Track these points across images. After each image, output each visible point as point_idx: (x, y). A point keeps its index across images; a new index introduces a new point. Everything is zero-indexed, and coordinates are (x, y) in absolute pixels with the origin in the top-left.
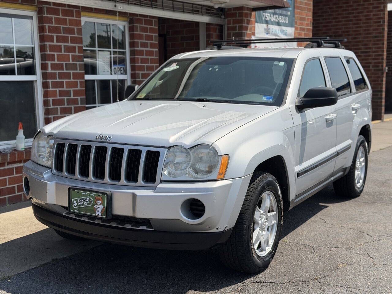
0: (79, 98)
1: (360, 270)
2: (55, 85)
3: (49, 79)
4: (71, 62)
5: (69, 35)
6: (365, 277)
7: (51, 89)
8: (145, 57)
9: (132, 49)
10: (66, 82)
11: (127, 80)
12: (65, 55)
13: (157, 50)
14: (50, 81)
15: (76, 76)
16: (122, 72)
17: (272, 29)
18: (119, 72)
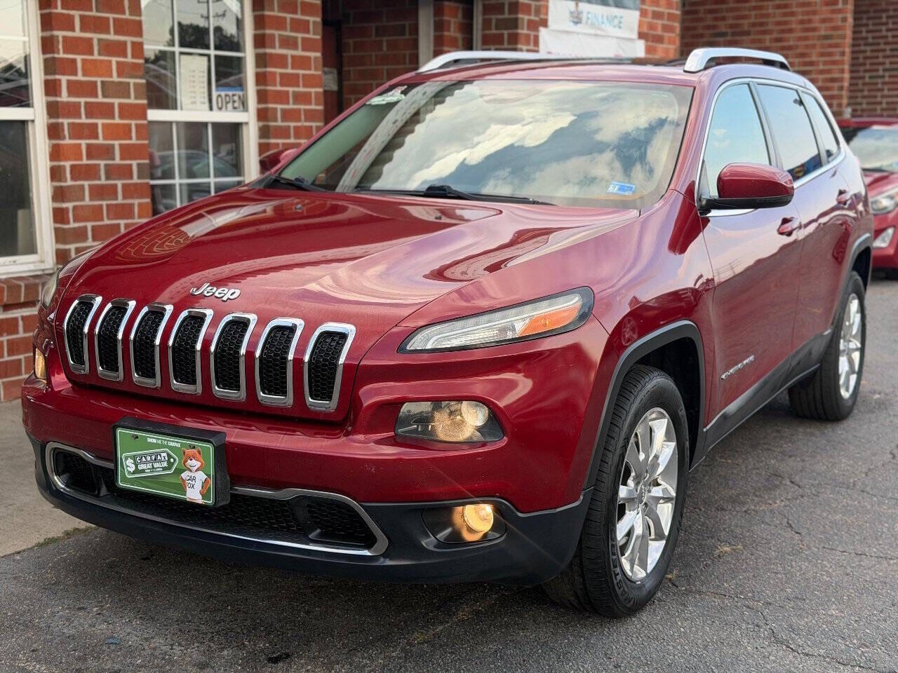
0: (134, 163)
1: (770, 559)
2: (78, 131)
3: (63, 117)
4: (115, 78)
5: (111, 16)
6: (780, 576)
7: (67, 141)
8: (289, 71)
9: (260, 51)
10: (103, 124)
11: (247, 123)
12: (102, 61)
13: (319, 54)
14: (65, 122)
15: (126, 111)
17: (589, 13)
18: (230, 106)
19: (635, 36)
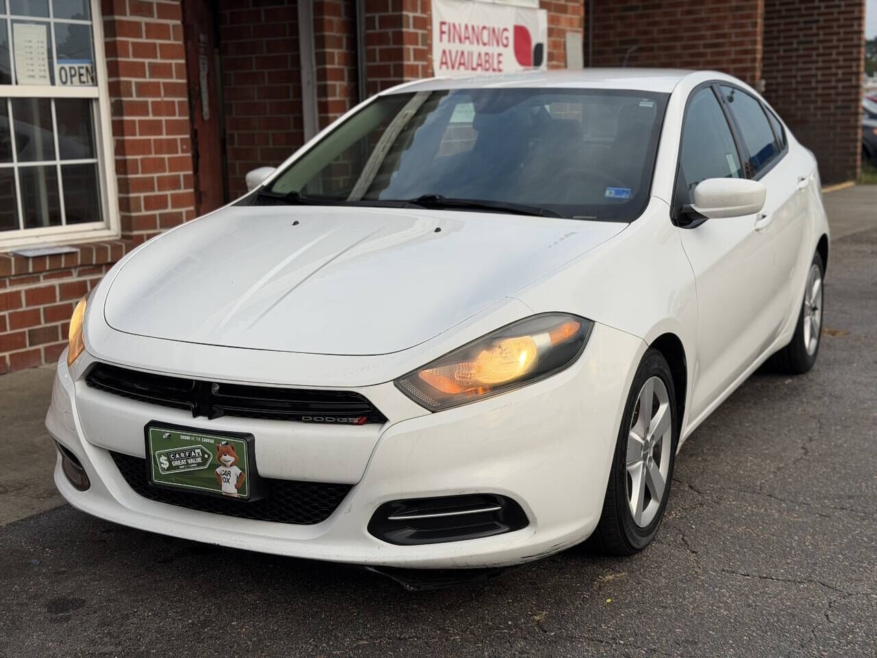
1: (659, 589)
6: (669, 611)
8: (144, 40)
9: (108, 18)
11: (97, 99)
13: (178, 22)
18: (76, 80)
19: (536, 5)
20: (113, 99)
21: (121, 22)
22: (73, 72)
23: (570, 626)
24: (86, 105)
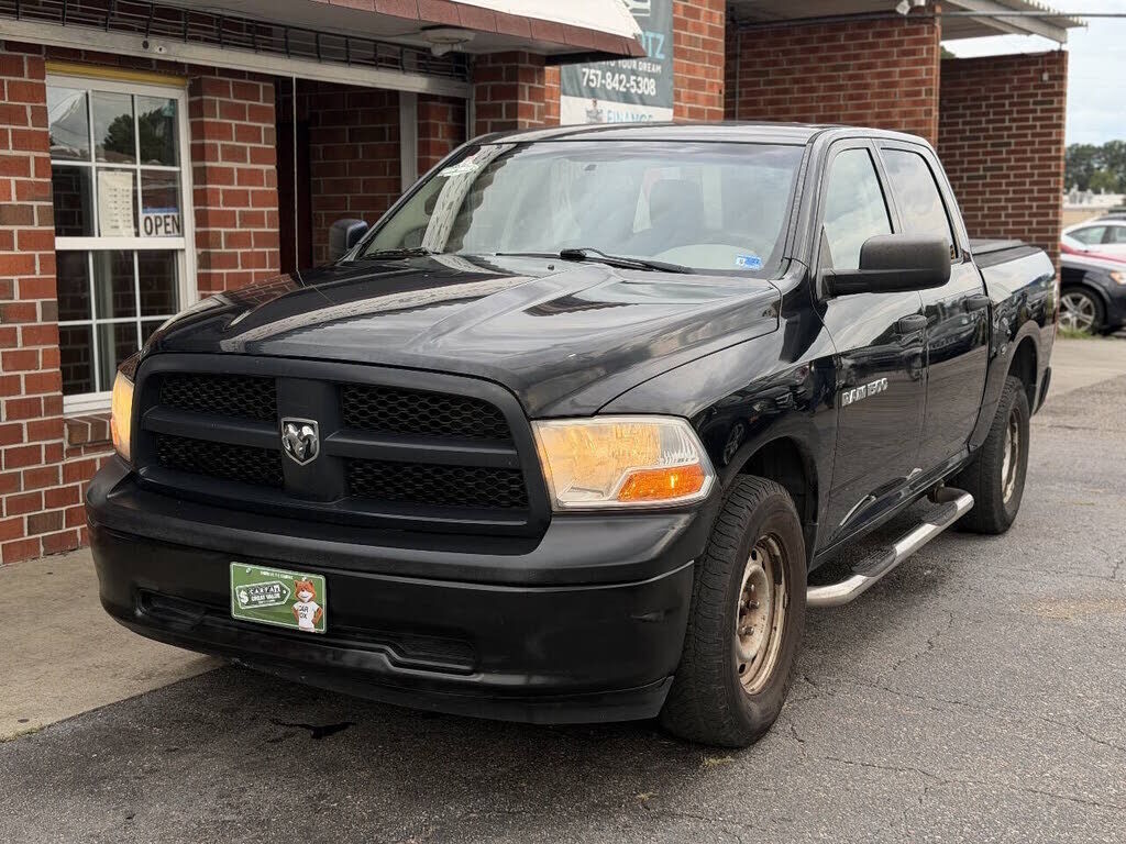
0: (38, 302)
4: (14, 201)
5: (10, 127)
8: (235, 187)
9: (199, 164)
11: (183, 250)
13: (273, 167)
15: (27, 240)
16: (169, 228)
17: (610, 112)
18: (161, 230)
20: (200, 251)
21: (211, 168)
22: (158, 223)
23: (673, 805)
24: (169, 256)
